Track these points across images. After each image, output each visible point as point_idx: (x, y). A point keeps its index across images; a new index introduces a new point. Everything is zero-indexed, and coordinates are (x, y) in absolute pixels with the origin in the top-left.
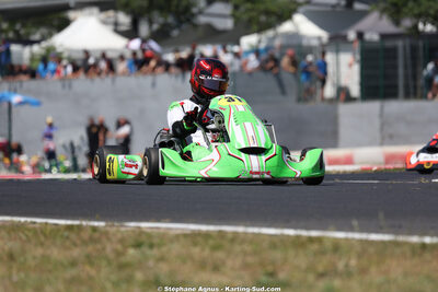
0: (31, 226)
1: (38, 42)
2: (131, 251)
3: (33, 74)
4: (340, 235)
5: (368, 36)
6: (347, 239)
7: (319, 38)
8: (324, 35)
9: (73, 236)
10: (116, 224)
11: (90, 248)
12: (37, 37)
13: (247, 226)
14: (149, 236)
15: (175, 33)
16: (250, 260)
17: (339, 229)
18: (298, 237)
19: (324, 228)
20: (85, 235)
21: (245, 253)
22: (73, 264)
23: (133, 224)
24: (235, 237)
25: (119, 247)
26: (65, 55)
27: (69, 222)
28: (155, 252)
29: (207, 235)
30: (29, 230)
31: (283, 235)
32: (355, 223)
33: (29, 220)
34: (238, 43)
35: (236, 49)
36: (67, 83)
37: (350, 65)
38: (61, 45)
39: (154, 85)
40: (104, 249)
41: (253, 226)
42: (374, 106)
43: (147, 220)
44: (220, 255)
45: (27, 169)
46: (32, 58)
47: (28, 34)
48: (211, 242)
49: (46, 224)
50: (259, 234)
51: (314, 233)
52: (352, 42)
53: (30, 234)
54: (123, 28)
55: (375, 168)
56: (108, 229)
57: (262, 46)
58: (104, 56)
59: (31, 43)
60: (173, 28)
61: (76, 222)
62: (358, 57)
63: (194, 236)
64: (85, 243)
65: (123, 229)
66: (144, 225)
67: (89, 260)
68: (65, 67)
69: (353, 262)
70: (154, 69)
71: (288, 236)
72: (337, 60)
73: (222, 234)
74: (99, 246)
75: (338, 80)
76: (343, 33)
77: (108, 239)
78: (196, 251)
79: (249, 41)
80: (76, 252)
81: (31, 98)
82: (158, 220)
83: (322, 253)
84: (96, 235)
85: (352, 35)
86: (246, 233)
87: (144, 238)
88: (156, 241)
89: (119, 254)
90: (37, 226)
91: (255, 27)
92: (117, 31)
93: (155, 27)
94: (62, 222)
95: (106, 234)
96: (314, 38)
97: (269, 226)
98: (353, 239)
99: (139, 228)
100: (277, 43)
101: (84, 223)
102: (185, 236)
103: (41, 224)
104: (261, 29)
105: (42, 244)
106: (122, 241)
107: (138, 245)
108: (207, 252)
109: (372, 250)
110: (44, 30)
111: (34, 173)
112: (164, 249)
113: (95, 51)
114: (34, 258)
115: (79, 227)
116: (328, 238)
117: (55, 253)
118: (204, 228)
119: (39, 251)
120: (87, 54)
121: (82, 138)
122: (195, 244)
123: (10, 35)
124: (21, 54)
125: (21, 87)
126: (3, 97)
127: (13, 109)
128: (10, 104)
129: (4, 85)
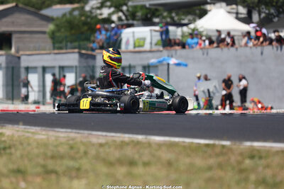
1: (187, 25)
2: (248, 162)
3: (183, 45)
9: (209, 150)
10: (238, 143)
11: (221, 159)
12: (185, 21)
14: (259, 151)
15: (276, 19)
20: (218, 150)
23: (248, 144)
26: (204, 33)
27: (207, 142)
28: (263, 162)
30: (181, 146)
33: (181, 140)
36: (205, 51)
38: (202, 27)
39: (262, 53)
40: (229, 159)
43: (258, 141)
46: (183, 33)
47: (180, 19)
49: (192, 143)
54: (242, 16)
56: (232, 146)
58: (229, 34)
59: (182, 25)
60: (274, 17)
61: (211, 142)
64: (217, 155)
65: (241, 147)
66: (256, 144)
67: (220, 166)
68: (204, 41)
70: (262, 43)
74: (226, 157)
77: (233, 153)
80: (212, 161)
81: (184, 62)
82: (265, 140)
84: (225, 150)
87: (255, 153)
88: (263, 154)
89: (239, 163)
90: (185, 144)
92: (237, 18)
93: (263, 15)
94: (202, 141)
95: (229, 149)
99: (252, 146)
101: (217, 142)
103: (189, 142)
105: (189, 156)
106: (241, 154)
107: (252, 157)
110: (190, 17)
112: (268, 160)
113: (224, 31)
115: (214, 145)
117: (199, 162)
119: (187, 160)
121: (216, 87)
123: (169, 20)
124: (176, 32)
125: (176, 53)
126: (164, 60)
127: (170, 67)
128: (168, 64)
129: (165, 53)
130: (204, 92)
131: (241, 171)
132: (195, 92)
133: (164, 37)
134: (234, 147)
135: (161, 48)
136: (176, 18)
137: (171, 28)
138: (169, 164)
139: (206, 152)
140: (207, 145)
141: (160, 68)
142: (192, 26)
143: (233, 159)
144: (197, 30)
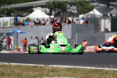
0: (24, 66)
1: (25, 16)
2: (51, 73)
3: (24, 25)
4: (107, 69)
5: (113, 15)
6: (109, 70)
7: (100, 15)
8: (101, 15)
9: (35, 69)
10: (47, 65)
11: (40, 72)
12: (24, 15)
13: (82, 66)
14: (56, 69)
15: (62, 14)
16: (83, 76)
18: (96, 69)
20: (39, 69)
21: (82, 74)
22: (35, 76)
23: (51, 66)
24: (79, 69)
25: (48, 72)
26: (32, 20)
27: (34, 65)
28: (57, 73)
29: (71, 69)
30: (23, 67)
31: (92, 69)
32: (111, 66)
33: (23, 64)
34: (78, 17)
35: (78, 18)
36: (32, 27)
37: (108, 23)
41: (84, 66)
43: (55, 65)
44: (75, 74)
45: (22, 50)
46: (23, 20)
47: (22, 14)
48: (72, 71)
49: (28, 65)
50: (85, 69)
51: (100, 68)
52: (109, 17)
54: (47, 13)
56: (45, 67)
57: (85, 17)
59: (23, 16)
60: (61, 13)
61: (36, 65)
63: (68, 69)
64: (38, 71)
65: (48, 67)
66: (54, 66)
67: (40, 75)
68: (32, 23)
69: (111, 76)
71: (93, 69)
73: (75, 68)
74: (42, 72)
75: (105, 27)
76: (107, 14)
77: (45, 70)
78: (68, 73)
79: (81, 16)
81: (23, 31)
82: (58, 64)
83: (103, 74)
84: (41, 69)
85: (109, 15)
86: (82, 68)
88: (58, 70)
89: (48, 74)
90: (25, 66)
91: (83, 13)
92: (46, 13)
93: (56, 12)
94: (32, 65)
95: (44, 68)
96: (99, 15)
97: (88, 66)
98: (111, 70)
99: (53, 67)
101: (38, 65)
102: (66, 69)
104: (84, 13)
105: (27, 71)
106: (48, 70)
107: (53, 71)
108: (71, 73)
109: (116, 73)
110: (26, 13)
111: (24, 51)
112: (60, 72)
114: (25, 75)
115: (37, 66)
117: (31, 74)
118: (70, 67)
119: (26, 73)
121: (36, 42)
122: (68, 71)
123: (17, 14)
126: (15, 31)
127: (18, 34)
128: (17, 33)
129: (16, 28)
133: (15, 21)
135: (14, 26)
136: (20, 13)
137: (19, 18)
138: (19, 75)
139: (34, 69)
140: (34, 67)
141: (14, 34)
142: (27, 17)
143: (45, 72)
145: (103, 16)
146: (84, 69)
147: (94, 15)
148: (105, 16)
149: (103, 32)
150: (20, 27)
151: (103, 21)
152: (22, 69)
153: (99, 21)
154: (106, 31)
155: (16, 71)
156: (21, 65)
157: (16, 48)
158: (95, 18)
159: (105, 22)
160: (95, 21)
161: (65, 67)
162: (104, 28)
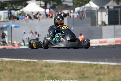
1: (19, 10)
2: (44, 68)
4: (102, 63)
5: (110, 7)
6: (104, 64)
7: (97, 8)
9: (28, 64)
10: (40, 60)
11: (33, 68)
12: (18, 8)
13: (76, 61)
14: (49, 64)
15: (57, 7)
16: (77, 70)
17: (102, 61)
18: (91, 64)
19: (98, 61)
20: (32, 64)
21: (76, 69)
22: (28, 72)
23: (45, 61)
24: (73, 64)
25: (41, 67)
28: (51, 68)
29: (65, 64)
30: (16, 62)
32: (106, 60)
33: (16, 59)
36: (27, 21)
37: (105, 15)
38: (25, 11)
40: (37, 68)
41: (78, 61)
42: (112, 27)
43: (49, 59)
44: (69, 69)
45: (16, 45)
47: (16, 8)
48: (67, 65)
49: (21, 61)
50: (80, 63)
51: (95, 63)
52: (106, 9)
53: (16, 64)
55: (112, 44)
56: (38, 62)
57: (81, 10)
59: (17, 10)
61: (29, 60)
62: (107, 13)
64: (31, 66)
65: (42, 62)
66: (48, 61)
67: (33, 71)
69: (106, 71)
71: (88, 64)
72: (102, 14)
73: (69, 63)
74: (35, 67)
76: (103, 7)
77: (38, 65)
78: (62, 68)
79: (77, 9)
80: (29, 69)
81: (17, 25)
82: (52, 59)
83: (97, 68)
84: (35, 64)
86: (76, 63)
87: (48, 65)
88: (51, 65)
89: (41, 69)
90: (18, 61)
92: (41, 7)
93: (52, 5)
94: (25, 60)
95: (37, 63)
96: (95, 8)
97: (83, 61)
98: (106, 64)
100: (85, 9)
101: (31, 60)
103: (19, 61)
105: (19, 66)
106: (42, 65)
107: (46, 66)
108: (65, 68)
109: (111, 67)
110: (20, 7)
112: (53, 68)
113: (35, 12)
114: (17, 70)
115: (30, 62)
116: (99, 64)
117: (23, 69)
118: (64, 61)
119: (19, 68)
120: (32, 13)
122: (62, 66)
123: (11, 8)
124: (14, 13)
125: (15, 22)
126: (9, 25)
127: (13, 28)
128: (11, 27)
129: (11, 22)
130: (26, 38)
131: (42, 73)
132: (23, 39)
133: (9, 15)
134: (39, 62)
135: (8, 20)
136: (14, 7)
137: (13, 11)
138: (11, 70)
139: (27, 65)
140: (27, 62)
141: (8, 28)
142: (21, 10)
143: (38, 67)
144: (23, 12)
145: (100, 8)
146: (78, 63)
147: (90, 7)
148: (102, 9)
149: (100, 25)
150: (15, 21)
151: (99, 13)
152: (14, 64)
153: (96, 14)
154: (104, 24)
155: (8, 66)
156: (13, 60)
157: (11, 43)
158: (91, 10)
159: (102, 15)
160: (92, 14)
161: (59, 62)
162: (101, 21)
